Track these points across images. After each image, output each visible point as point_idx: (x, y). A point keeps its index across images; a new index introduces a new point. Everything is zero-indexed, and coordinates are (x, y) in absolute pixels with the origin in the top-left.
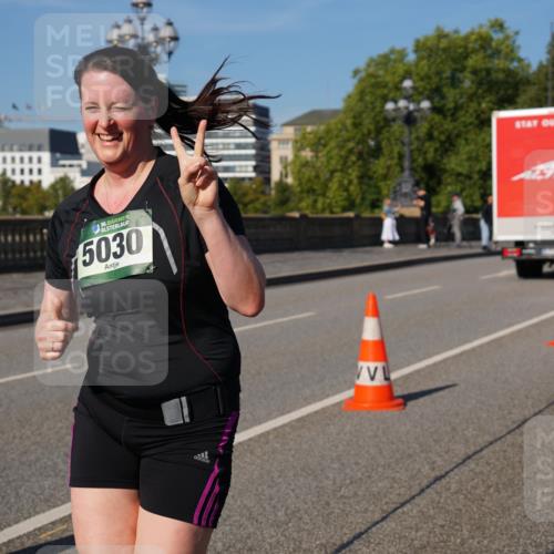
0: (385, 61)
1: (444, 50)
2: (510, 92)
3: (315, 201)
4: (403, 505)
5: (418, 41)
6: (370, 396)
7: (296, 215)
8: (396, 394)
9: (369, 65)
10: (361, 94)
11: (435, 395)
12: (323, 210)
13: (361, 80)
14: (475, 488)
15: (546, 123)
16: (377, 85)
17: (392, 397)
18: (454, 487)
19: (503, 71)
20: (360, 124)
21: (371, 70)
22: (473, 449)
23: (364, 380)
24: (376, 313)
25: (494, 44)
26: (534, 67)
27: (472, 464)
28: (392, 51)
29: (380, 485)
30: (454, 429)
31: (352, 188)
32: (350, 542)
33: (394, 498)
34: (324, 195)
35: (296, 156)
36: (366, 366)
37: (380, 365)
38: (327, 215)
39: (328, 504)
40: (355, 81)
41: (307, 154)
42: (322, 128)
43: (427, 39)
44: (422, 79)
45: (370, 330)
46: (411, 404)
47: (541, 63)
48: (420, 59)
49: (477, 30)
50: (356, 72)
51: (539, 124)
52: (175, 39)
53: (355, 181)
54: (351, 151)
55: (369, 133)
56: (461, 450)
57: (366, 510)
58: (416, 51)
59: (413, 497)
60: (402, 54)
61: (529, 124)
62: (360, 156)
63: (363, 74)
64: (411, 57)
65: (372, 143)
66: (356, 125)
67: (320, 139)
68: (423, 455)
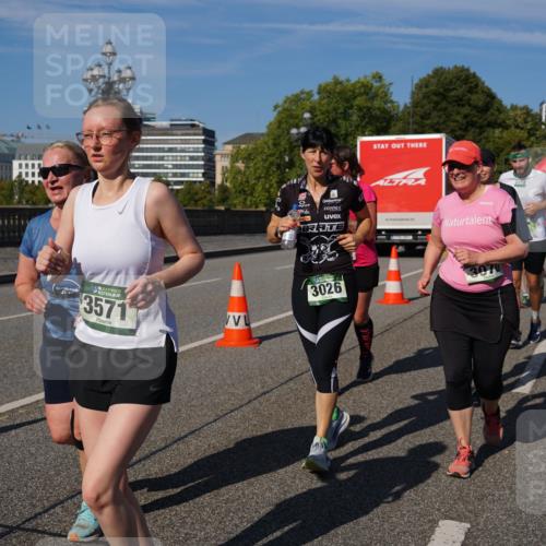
0: (297, 99)
1: (339, 93)
2: (385, 124)
3: (245, 199)
4: (232, 411)
5: (320, 86)
6: (235, 336)
7: (222, 208)
8: (254, 336)
9: (285, 102)
10: (279, 122)
11: (284, 337)
12: (251, 206)
13: (280, 113)
14: (288, 399)
15: (394, 146)
16: (291, 116)
17: (251, 338)
18: (273, 399)
19: (379, 109)
20: (279, 144)
21: (286, 106)
22: (296, 373)
23: (231, 325)
24: (240, 278)
25: (373, 90)
26: (401, 108)
27: (291, 384)
28: (302, 93)
29: (222, 398)
30: (288, 360)
31: (272, 190)
32: (186, 436)
33: (229, 406)
34: (252, 194)
35: (232, 167)
36: (233, 315)
37: (242, 314)
38: (253, 209)
39: (179, 410)
40: (275, 113)
41: (240, 165)
42: (251, 146)
43: (327, 85)
44: (323, 114)
45: (236, 290)
46: (265, 343)
47: (406, 105)
48: (321, 99)
49: (362, 80)
50: (276, 107)
51: (390, 146)
52: (133, 78)
53: (275, 185)
54: (272, 164)
55: (285, 151)
56: (287, 374)
57: (205, 415)
58: (319, 93)
59: (242, 406)
60: (310, 94)
61: (383, 146)
62: (279, 166)
63: (280, 109)
64: (316, 97)
65: (287, 159)
66: (275, 145)
67: (250, 155)
68: (260, 378)
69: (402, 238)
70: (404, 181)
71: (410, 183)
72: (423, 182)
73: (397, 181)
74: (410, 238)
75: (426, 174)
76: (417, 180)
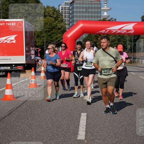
69: (5, 68)
70: (5, 41)
71: (8, 42)
72: (14, 42)
73: (2, 41)
74: (9, 68)
75: (15, 38)
76: (11, 41)
